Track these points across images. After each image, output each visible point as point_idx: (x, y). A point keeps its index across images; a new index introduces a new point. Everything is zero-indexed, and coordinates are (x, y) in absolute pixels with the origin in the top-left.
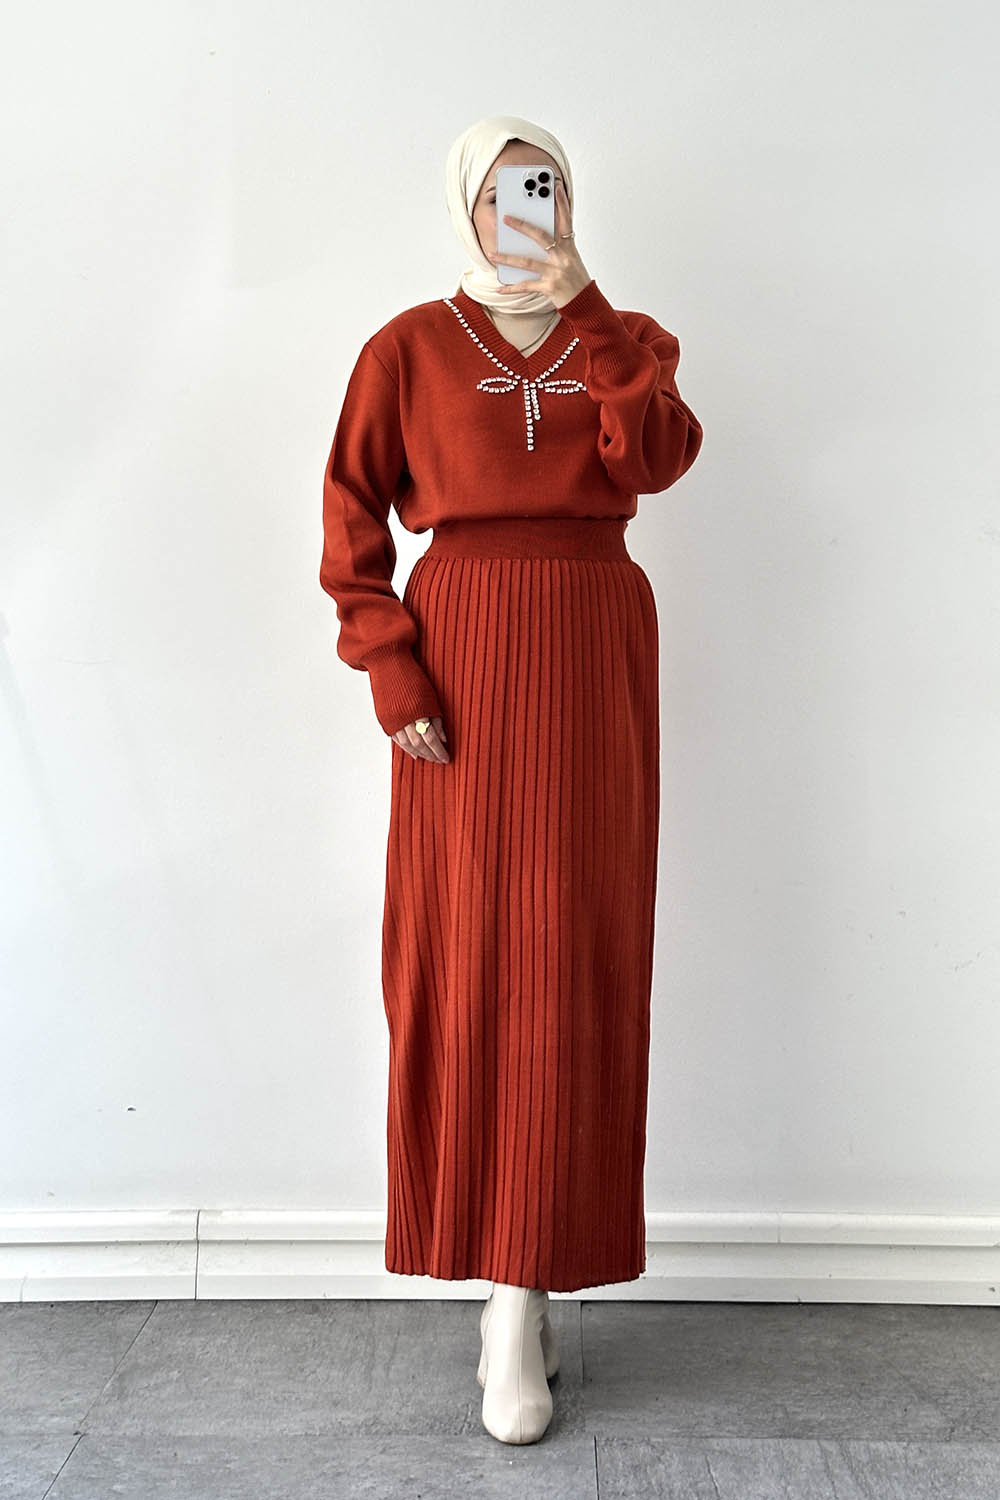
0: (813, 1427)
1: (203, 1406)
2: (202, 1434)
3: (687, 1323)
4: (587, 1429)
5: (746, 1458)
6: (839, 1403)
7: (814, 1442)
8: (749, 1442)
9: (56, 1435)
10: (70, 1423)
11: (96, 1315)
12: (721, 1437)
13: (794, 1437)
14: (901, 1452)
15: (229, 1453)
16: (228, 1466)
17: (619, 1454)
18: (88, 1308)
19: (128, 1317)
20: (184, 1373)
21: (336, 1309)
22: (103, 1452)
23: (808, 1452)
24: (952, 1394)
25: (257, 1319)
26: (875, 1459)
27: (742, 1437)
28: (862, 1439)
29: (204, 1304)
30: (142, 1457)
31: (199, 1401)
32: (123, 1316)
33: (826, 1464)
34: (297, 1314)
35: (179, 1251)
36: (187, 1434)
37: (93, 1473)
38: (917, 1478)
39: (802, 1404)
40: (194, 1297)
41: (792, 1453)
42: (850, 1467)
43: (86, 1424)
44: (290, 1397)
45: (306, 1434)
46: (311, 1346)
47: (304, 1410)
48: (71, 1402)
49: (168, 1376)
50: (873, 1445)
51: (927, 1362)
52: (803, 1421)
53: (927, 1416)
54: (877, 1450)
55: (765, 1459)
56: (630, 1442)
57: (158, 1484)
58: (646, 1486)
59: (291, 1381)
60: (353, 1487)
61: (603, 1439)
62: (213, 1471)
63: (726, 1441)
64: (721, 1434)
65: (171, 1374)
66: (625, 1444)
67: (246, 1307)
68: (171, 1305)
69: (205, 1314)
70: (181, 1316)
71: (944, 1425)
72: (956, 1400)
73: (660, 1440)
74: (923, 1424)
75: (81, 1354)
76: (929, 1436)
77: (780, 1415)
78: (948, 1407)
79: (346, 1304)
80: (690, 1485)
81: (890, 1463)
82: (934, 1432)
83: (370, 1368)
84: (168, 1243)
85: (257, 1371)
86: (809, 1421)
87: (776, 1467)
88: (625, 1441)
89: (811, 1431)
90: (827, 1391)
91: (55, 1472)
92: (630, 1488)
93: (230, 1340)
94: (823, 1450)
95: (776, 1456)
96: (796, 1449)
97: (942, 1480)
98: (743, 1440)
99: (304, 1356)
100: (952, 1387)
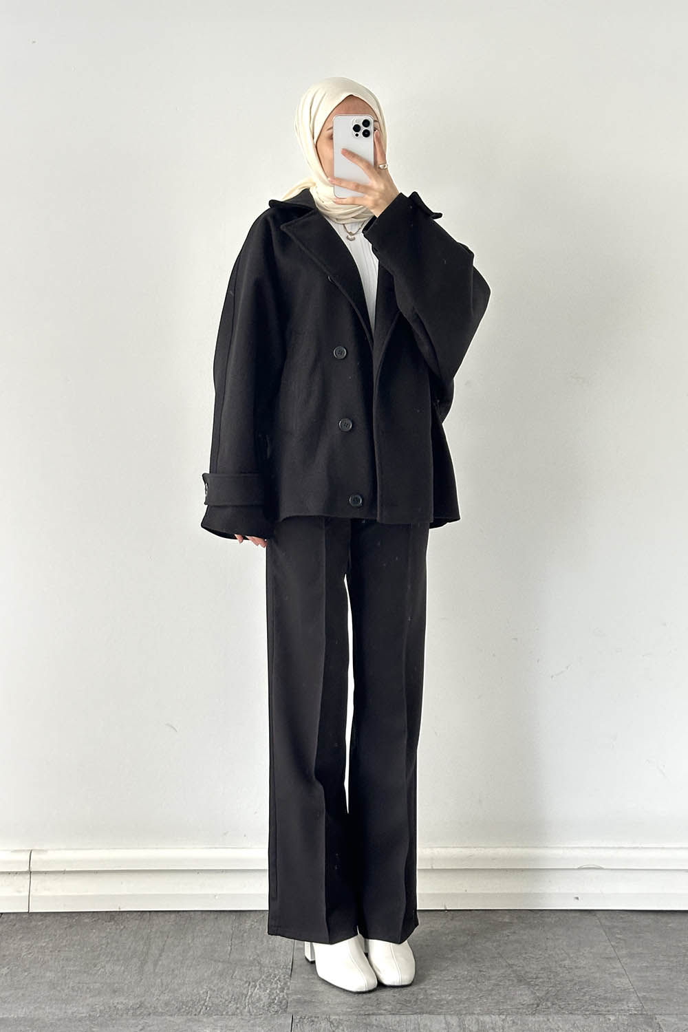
0: (442, 1005)
1: (20, 994)
2: (16, 1016)
4: (288, 1010)
6: (463, 986)
7: (442, 1017)
8: (397, 1018)
12: (377, 1015)
13: (430, 1013)
14: (500, 1023)
17: (307, 1029)
20: (11, 970)
21: (127, 917)
23: (437, 1025)
24: (541, 978)
25: (70, 926)
27: (394, 1014)
28: (473, 1014)
29: (34, 916)
31: (18, 990)
34: (99, 922)
35: (20, 878)
39: (437, 987)
40: (27, 911)
41: (425, 1026)
44: (83, 986)
45: (90, 1015)
46: (104, 946)
47: (92, 997)
50: (481, 1018)
51: (526, 953)
52: (437, 1001)
53: (522, 995)
54: (484, 1022)
56: (316, 1020)
59: (85, 975)
61: (298, 1017)
63: (383, 1016)
66: (313, 1021)
67: (62, 917)
68: (12, 917)
69: (34, 923)
70: (17, 926)
71: (532, 1002)
72: (543, 982)
73: (337, 1017)
74: (518, 1001)
76: (521, 1010)
77: (420, 996)
78: (537, 988)
79: (135, 914)
82: (525, 1007)
83: (144, 963)
85: (63, 967)
86: (441, 1000)
88: (313, 1018)
89: (440, 1008)
90: (455, 977)
94: (447, 1023)
96: (428, 1022)
98: (393, 1016)
99: (100, 954)
100: (542, 972)
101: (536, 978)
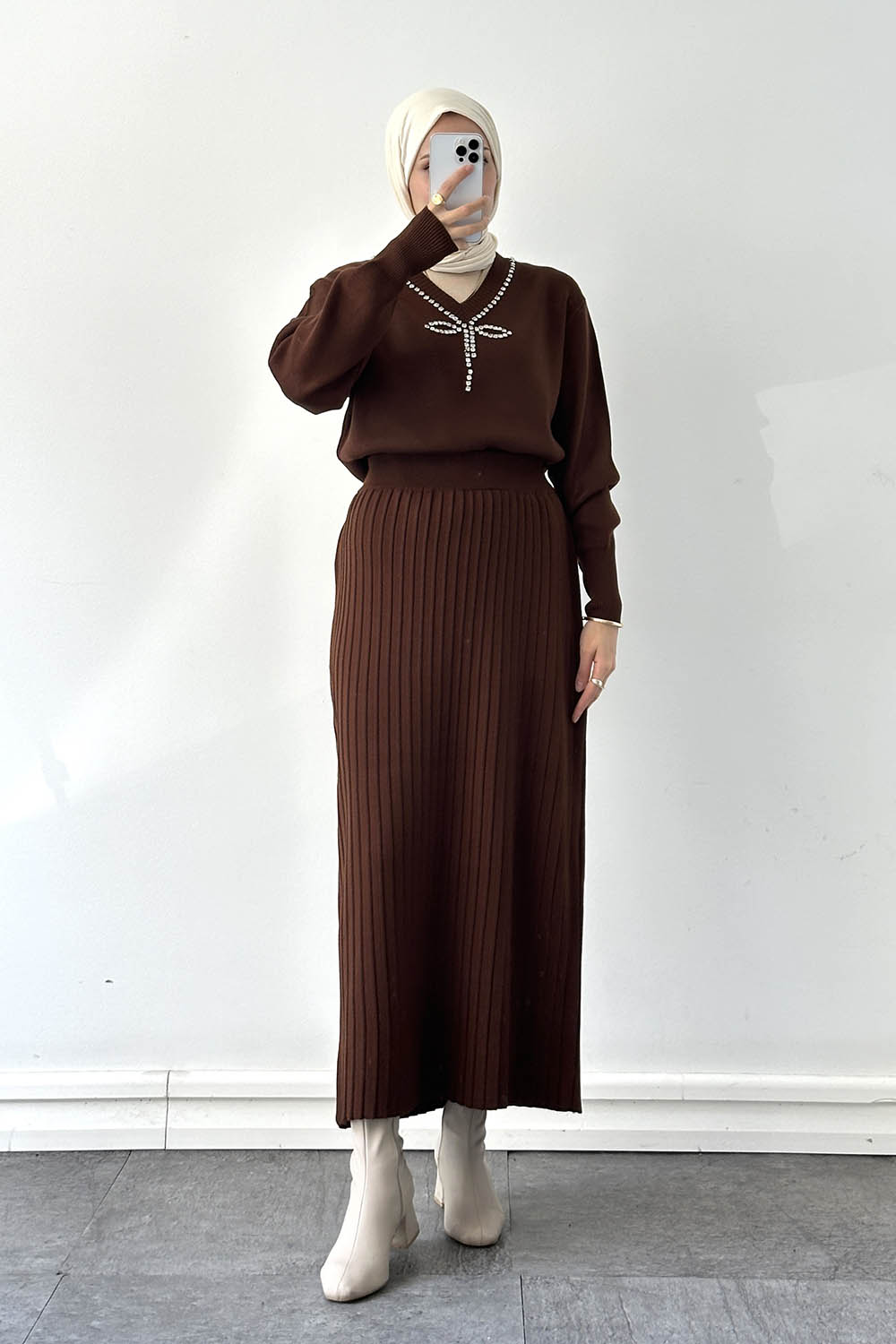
0: (713, 1266)
1: (172, 1248)
2: (171, 1274)
3: (601, 1171)
4: (514, 1269)
5: (655, 1295)
6: (736, 1244)
7: (714, 1281)
8: (656, 1281)
9: (41, 1276)
10: (52, 1263)
11: (76, 1164)
12: (630, 1276)
13: (699, 1275)
14: (791, 1289)
15: (195, 1291)
16: (195, 1303)
17: (542, 1291)
18: (69, 1158)
19: (105, 1166)
20: (155, 1217)
21: (291, 1158)
22: (82, 1291)
23: (708, 1289)
24: (835, 1236)
25: (221, 1167)
26: (768, 1297)
27: (651, 1276)
28: (757, 1278)
29: (172, 1154)
30: (118, 1295)
31: (168, 1243)
32: (100, 1165)
33: (725, 1301)
34: (256, 1162)
35: (153, 1107)
36: (159, 1274)
37: (73, 1310)
38: (805, 1313)
39: (703, 1245)
40: (163, 1148)
41: (694, 1291)
42: (746, 1303)
43: (68, 1265)
44: (250, 1239)
45: (264, 1274)
46: (268, 1192)
47: (261, 1252)
48: (54, 1244)
49: (140, 1220)
50: (766, 1283)
51: (813, 1206)
52: (704, 1261)
53: (813, 1256)
54: (770, 1287)
55: (672, 1296)
56: (552, 1281)
57: (132, 1320)
58: (567, 1321)
59: (251, 1225)
60: (306, 1324)
61: (528, 1278)
62: (182, 1308)
63: (637, 1279)
64: (633, 1273)
65: (143, 1219)
66: (548, 1283)
67: (209, 1156)
68: (144, 1155)
69: (173, 1163)
70: (153, 1165)
71: (828, 1265)
72: (839, 1242)
73: (579, 1279)
74: (809, 1264)
75: (64, 1200)
76: (815, 1274)
77: (684, 1256)
78: (833, 1248)
79: (300, 1153)
80: (606, 1319)
81: (782, 1299)
82: (821, 1270)
83: (321, 1211)
84: (141, 1100)
85: (220, 1216)
86: (710, 1261)
87: (681, 1303)
88: (547, 1280)
89: (710, 1270)
90: (725, 1233)
91: (40, 1310)
92: (552, 1323)
93: (195, 1188)
94: (722, 1288)
95: (682, 1293)
96: (697, 1286)
97: (827, 1315)
98: (652, 1278)
99: (262, 1202)
100: (835, 1229)
101: (830, 1237)
